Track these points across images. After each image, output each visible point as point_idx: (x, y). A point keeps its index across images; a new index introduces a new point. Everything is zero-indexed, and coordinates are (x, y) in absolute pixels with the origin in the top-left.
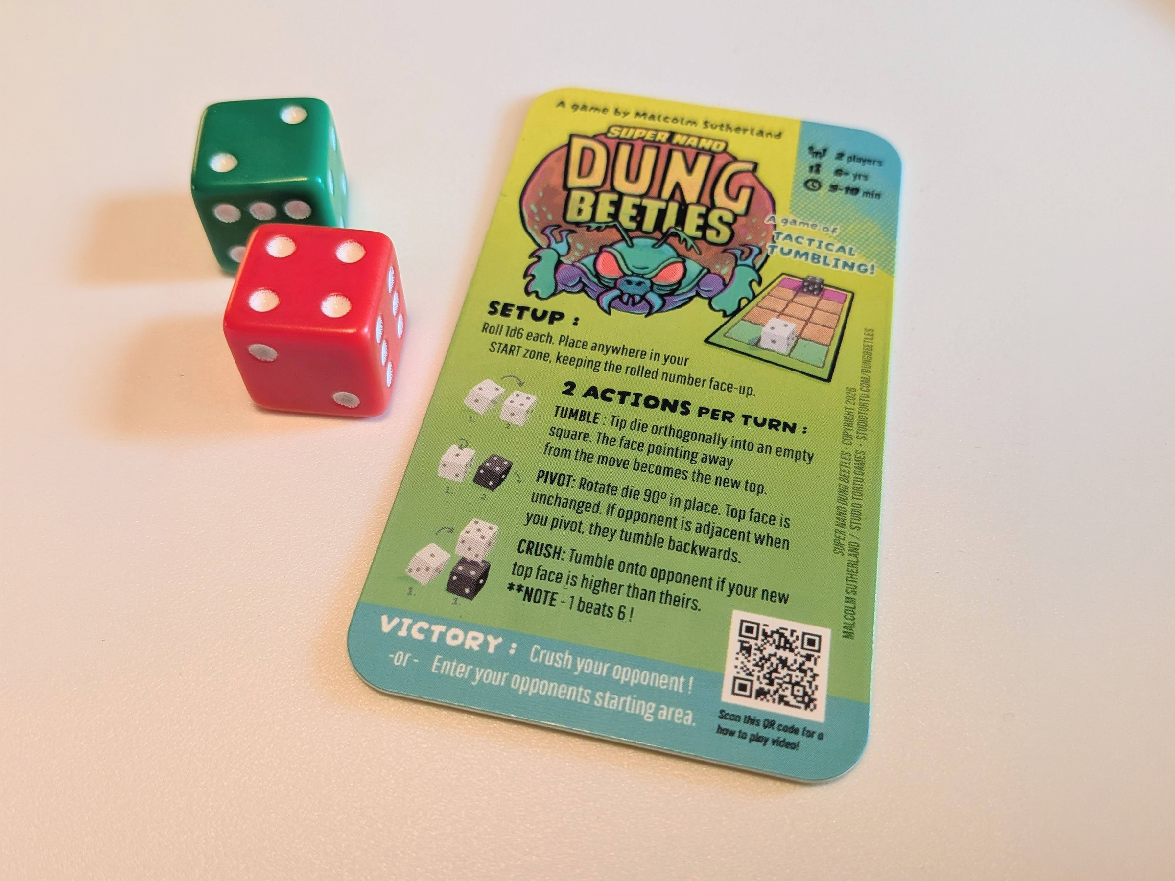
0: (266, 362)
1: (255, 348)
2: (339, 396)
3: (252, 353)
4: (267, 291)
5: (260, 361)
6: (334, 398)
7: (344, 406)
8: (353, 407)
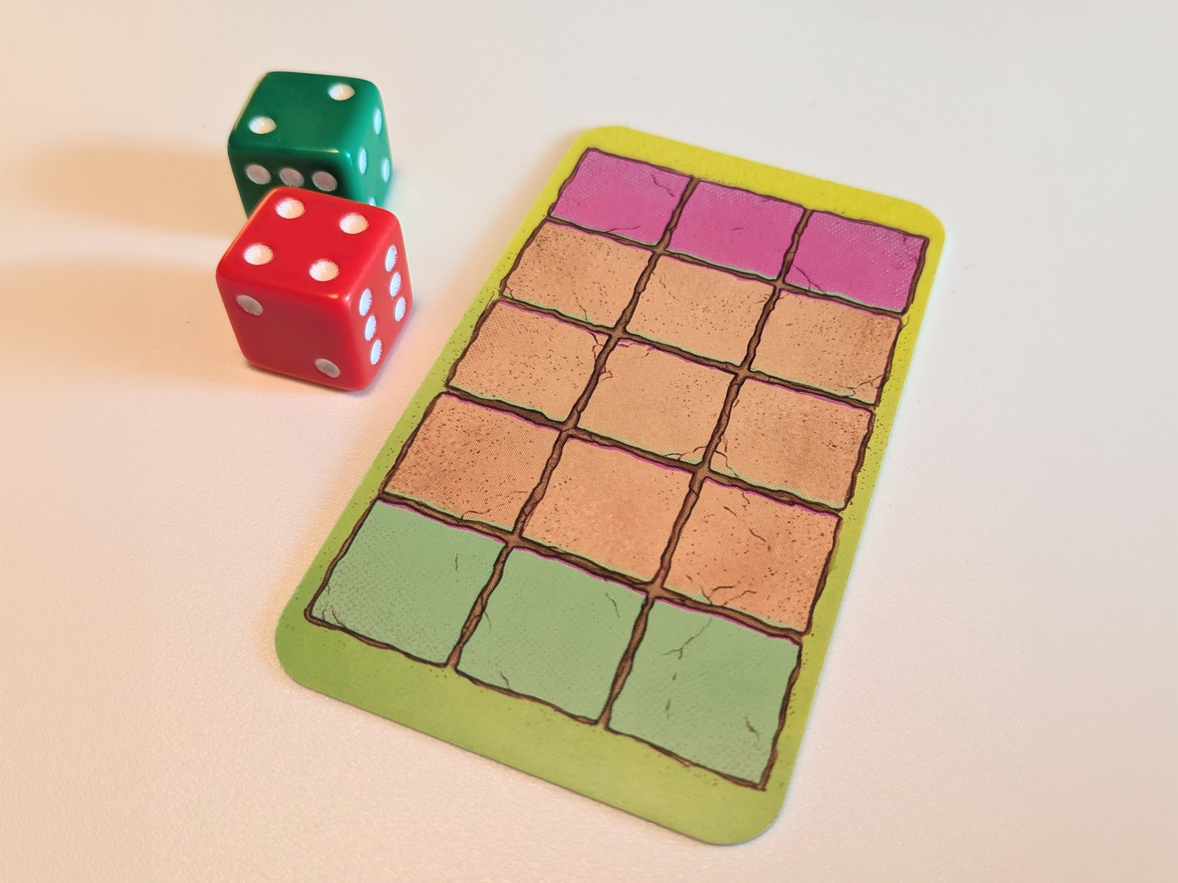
0: (252, 315)
1: (243, 299)
2: (322, 363)
3: (240, 304)
4: (265, 247)
5: (247, 313)
6: (317, 365)
7: (325, 374)
8: (334, 377)
